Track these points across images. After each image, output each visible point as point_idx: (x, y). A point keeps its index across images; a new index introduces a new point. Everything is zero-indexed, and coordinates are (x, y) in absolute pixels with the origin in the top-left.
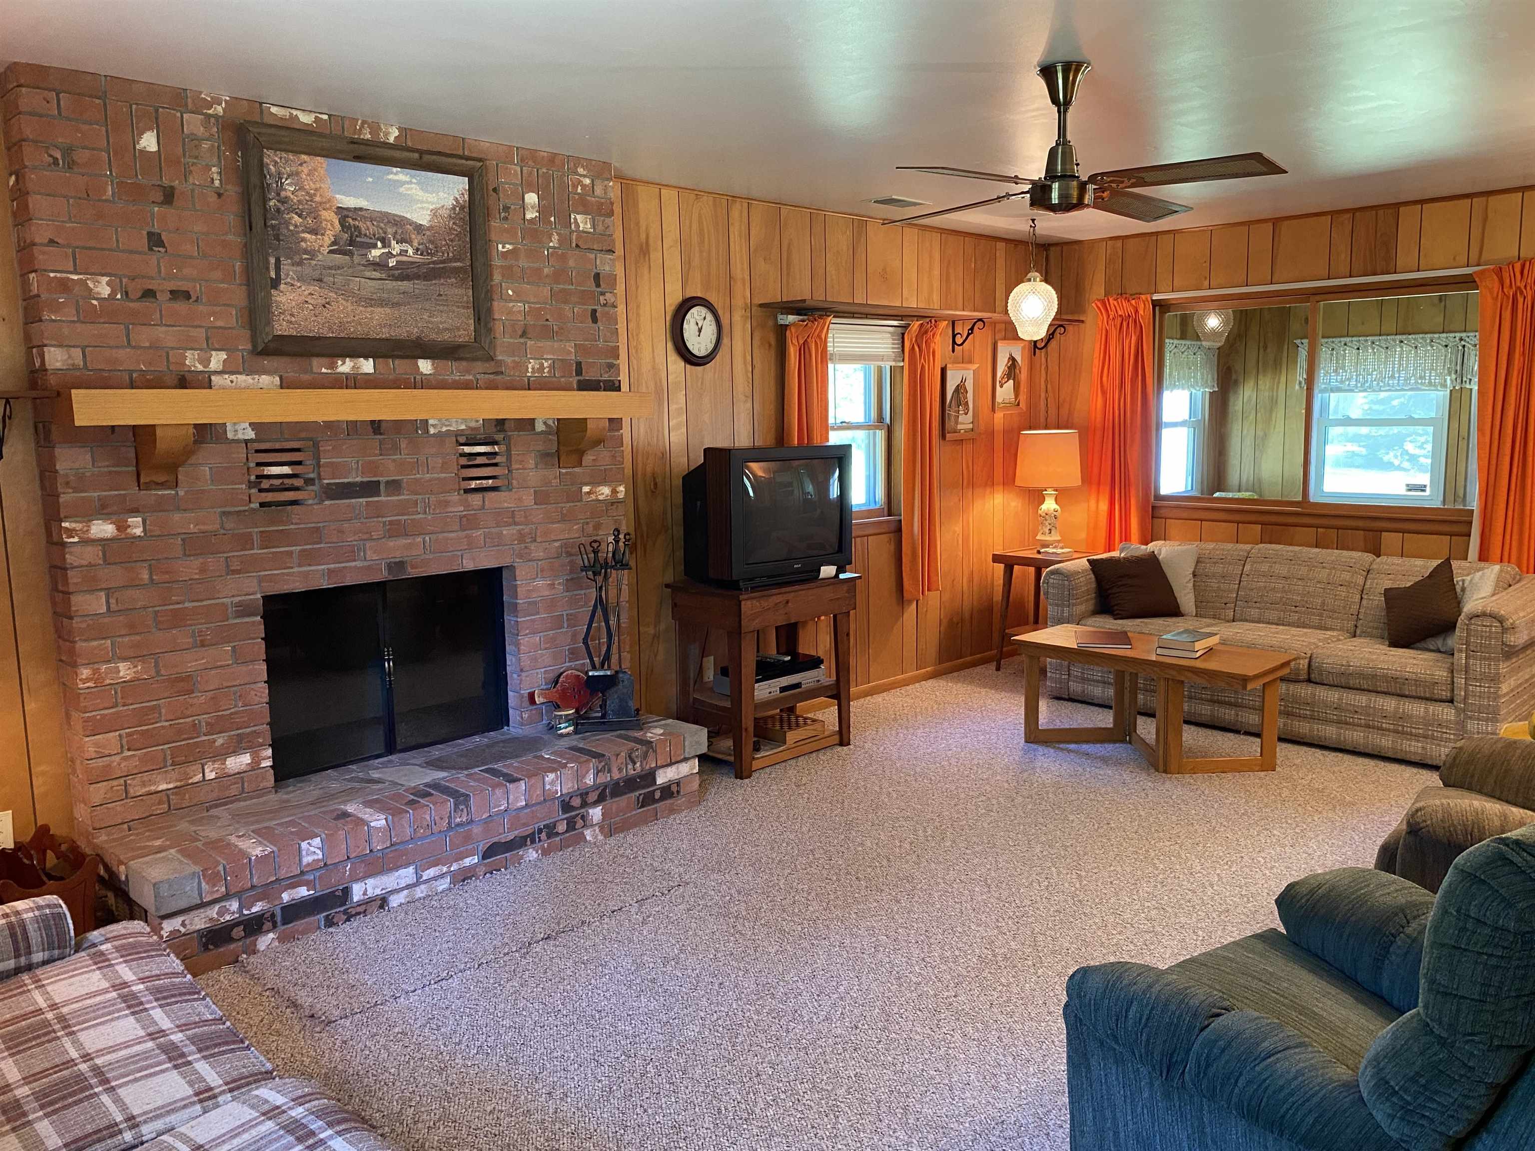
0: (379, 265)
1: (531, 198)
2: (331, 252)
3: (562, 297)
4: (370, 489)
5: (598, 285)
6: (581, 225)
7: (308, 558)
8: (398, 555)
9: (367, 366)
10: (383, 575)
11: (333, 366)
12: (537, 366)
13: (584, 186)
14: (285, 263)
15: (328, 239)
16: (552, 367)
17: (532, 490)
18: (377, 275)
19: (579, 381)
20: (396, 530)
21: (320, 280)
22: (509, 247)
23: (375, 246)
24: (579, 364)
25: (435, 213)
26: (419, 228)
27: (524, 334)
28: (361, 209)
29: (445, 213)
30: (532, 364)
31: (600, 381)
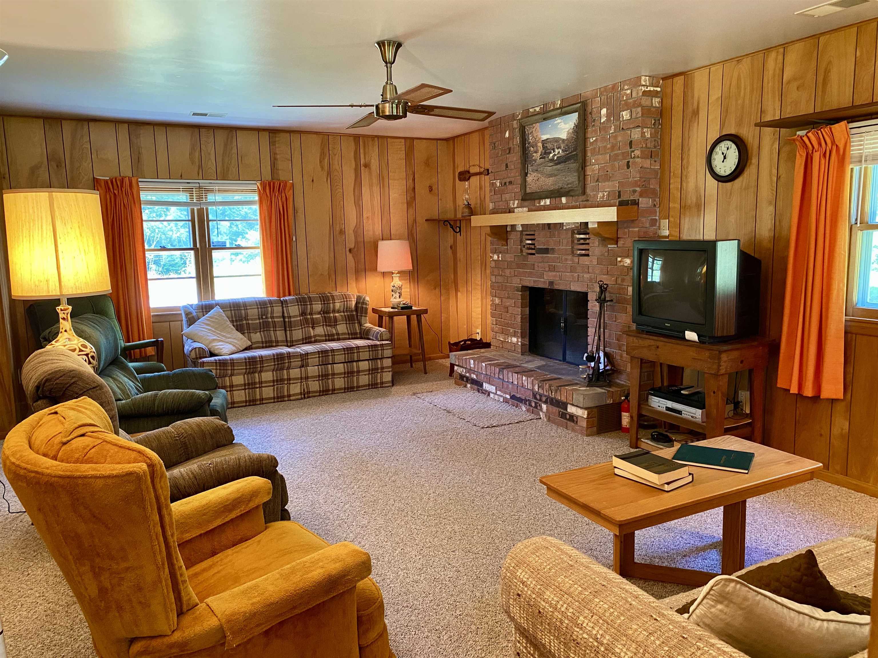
0: (552, 160)
1: (604, 111)
2: (540, 158)
3: (614, 158)
4: (546, 251)
5: (631, 148)
6: (625, 117)
7: (530, 275)
8: (551, 279)
9: (548, 202)
10: (546, 286)
11: (539, 203)
12: (602, 195)
13: (627, 95)
14: (529, 166)
15: (539, 154)
16: (608, 195)
17: (596, 258)
18: (551, 164)
19: (619, 202)
20: (552, 269)
21: (537, 170)
22: (594, 139)
23: (551, 153)
24: (619, 192)
25: (568, 133)
26: (563, 140)
27: (597, 180)
28: (547, 139)
29: (571, 131)
30: (600, 195)
31: (628, 200)
